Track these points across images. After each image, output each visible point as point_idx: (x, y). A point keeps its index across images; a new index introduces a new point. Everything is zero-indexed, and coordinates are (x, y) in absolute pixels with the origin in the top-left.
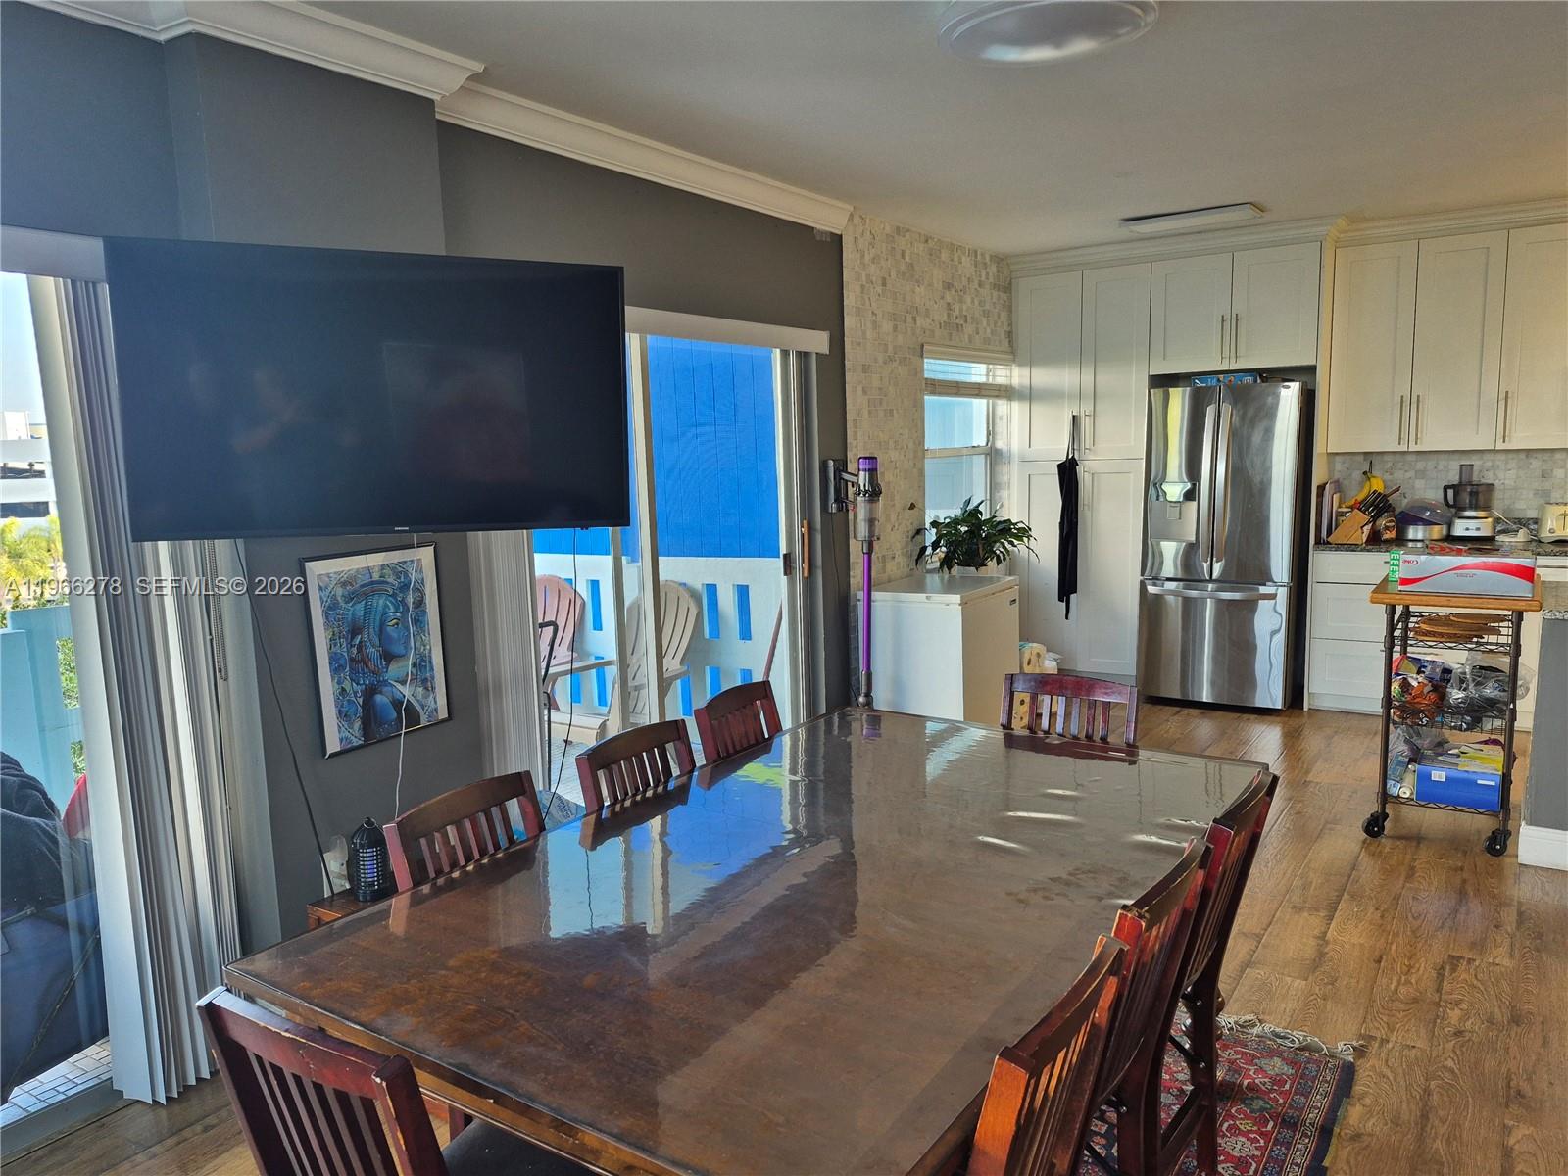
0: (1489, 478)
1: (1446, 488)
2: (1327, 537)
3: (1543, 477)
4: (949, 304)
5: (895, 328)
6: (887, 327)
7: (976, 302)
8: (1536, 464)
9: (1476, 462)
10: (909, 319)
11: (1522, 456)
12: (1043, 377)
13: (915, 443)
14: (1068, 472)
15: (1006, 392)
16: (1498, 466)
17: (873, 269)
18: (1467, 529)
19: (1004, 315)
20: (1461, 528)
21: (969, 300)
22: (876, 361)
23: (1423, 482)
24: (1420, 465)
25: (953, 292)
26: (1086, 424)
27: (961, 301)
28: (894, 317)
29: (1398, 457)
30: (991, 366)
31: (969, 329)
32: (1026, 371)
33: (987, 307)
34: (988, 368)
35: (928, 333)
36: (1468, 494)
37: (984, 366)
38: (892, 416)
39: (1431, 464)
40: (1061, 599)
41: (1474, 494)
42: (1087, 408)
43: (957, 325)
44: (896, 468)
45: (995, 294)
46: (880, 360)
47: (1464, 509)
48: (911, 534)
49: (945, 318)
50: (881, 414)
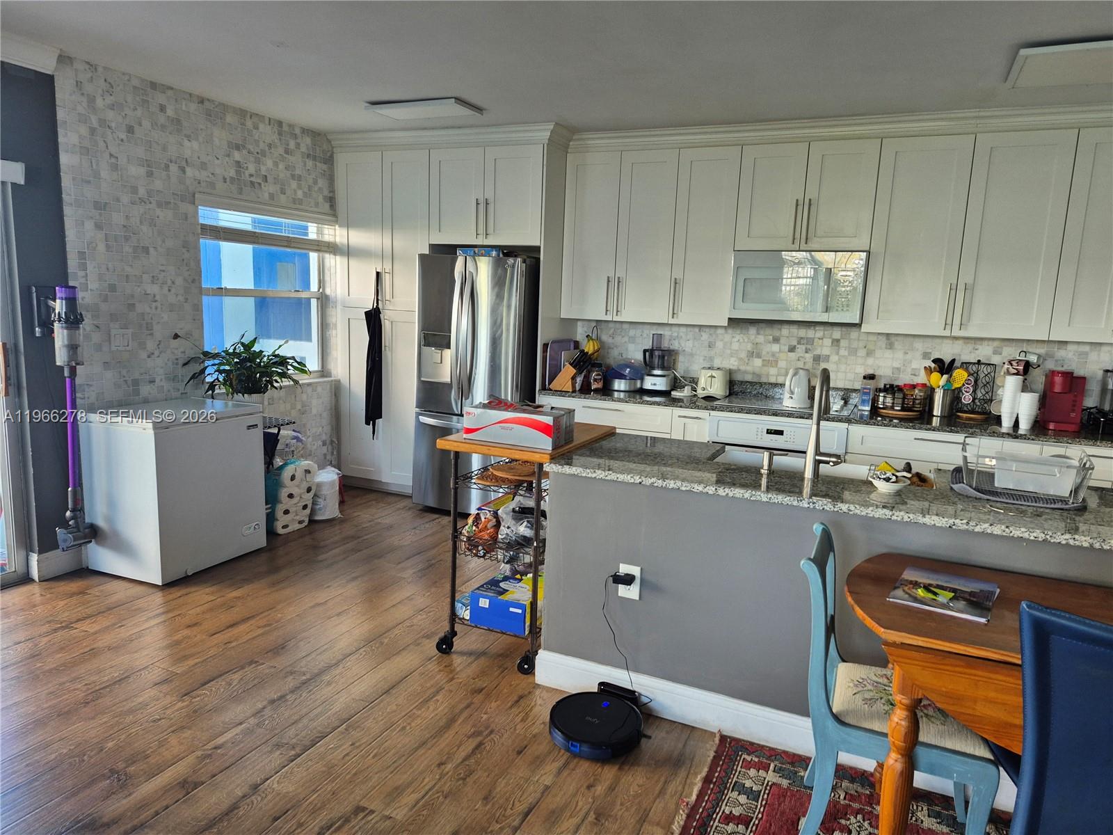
0: (675, 346)
1: (645, 351)
2: (549, 384)
3: (710, 347)
4: (238, 162)
5: (150, 174)
6: (136, 171)
7: (281, 166)
8: (705, 336)
9: (666, 332)
10: (174, 168)
11: (697, 330)
12: (358, 238)
13: (185, 280)
14: (374, 319)
15: (333, 248)
16: (681, 337)
17: (110, 115)
18: (655, 384)
19: (322, 183)
20: (650, 383)
21: (270, 163)
22: (118, 200)
23: (633, 345)
24: (632, 333)
25: (245, 152)
26: (386, 279)
27: (258, 161)
28: (148, 164)
29: (618, 325)
30: (320, 225)
31: (270, 188)
32: (344, 231)
33: (298, 172)
34: (318, 227)
35: (203, 184)
36: (659, 357)
37: (315, 225)
38: (148, 253)
39: (638, 332)
40: (367, 423)
41: (662, 357)
42: (388, 267)
43: (251, 182)
44: (156, 301)
45: (310, 163)
46: (125, 199)
47: (653, 368)
48: (181, 362)
49: (232, 173)
50: (127, 249)
